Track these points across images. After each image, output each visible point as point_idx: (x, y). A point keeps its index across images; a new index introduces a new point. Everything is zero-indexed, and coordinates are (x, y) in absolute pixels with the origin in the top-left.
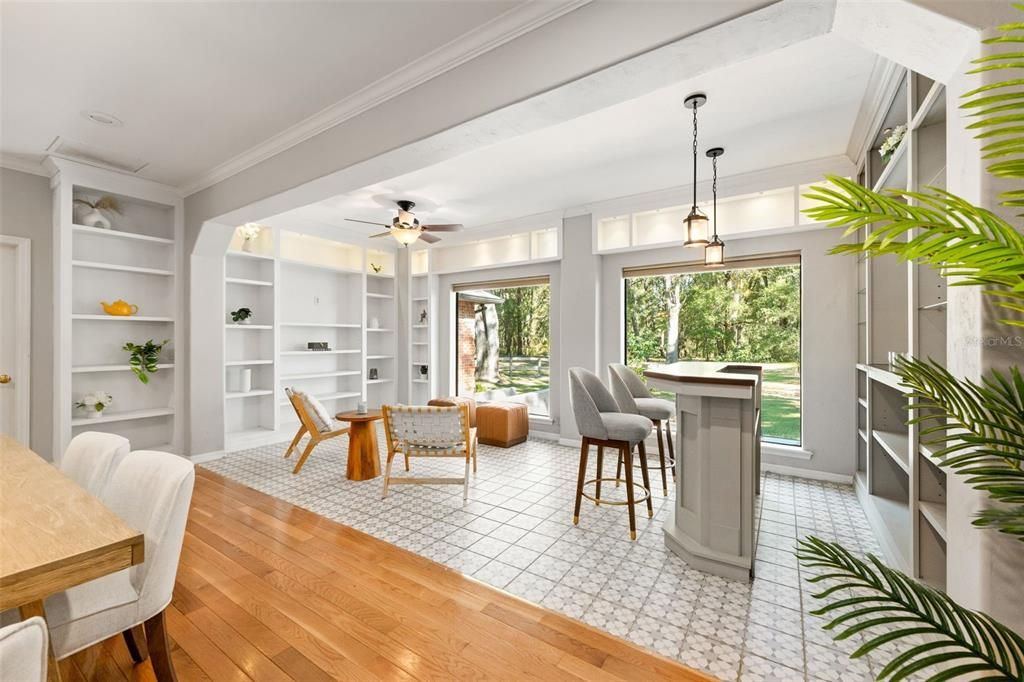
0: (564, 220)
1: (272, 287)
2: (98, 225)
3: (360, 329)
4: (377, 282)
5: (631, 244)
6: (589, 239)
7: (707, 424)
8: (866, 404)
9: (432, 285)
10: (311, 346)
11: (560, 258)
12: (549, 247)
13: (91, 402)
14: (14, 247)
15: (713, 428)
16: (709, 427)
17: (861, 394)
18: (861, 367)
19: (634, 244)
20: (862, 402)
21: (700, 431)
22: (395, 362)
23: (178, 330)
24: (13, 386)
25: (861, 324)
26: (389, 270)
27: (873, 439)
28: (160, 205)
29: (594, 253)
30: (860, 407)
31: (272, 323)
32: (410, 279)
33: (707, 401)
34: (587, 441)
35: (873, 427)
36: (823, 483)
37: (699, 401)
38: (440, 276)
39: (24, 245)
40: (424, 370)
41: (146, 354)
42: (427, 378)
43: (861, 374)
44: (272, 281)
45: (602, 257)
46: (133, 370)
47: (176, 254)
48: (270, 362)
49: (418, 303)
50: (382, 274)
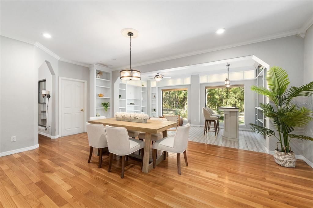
0: (192, 76)
1: (125, 90)
2: (99, 78)
3: (140, 100)
4: (143, 89)
5: (208, 81)
6: (198, 80)
7: (230, 116)
8: (257, 114)
9: (157, 89)
10: (131, 104)
11: (191, 84)
12: (188, 81)
13: (98, 115)
14: (84, 82)
15: (232, 117)
16: (231, 116)
17: (256, 113)
18: (256, 107)
19: (209, 82)
20: (256, 114)
21: (229, 117)
22: (147, 108)
23: (111, 99)
24: (84, 111)
25: (256, 99)
26: (145, 86)
27: (258, 121)
28: (106, 72)
29: (199, 83)
30: (256, 115)
31: (125, 99)
32: (151, 88)
33: (230, 112)
34: (207, 121)
35: (258, 118)
36: (249, 131)
37: (229, 112)
38: (158, 87)
39: (86, 82)
40: (154, 110)
41: (105, 105)
42: (155, 112)
43: (256, 109)
44: (125, 89)
45: (201, 84)
46: (104, 108)
47: (111, 83)
48: (125, 107)
49: (153, 94)
50: (144, 86)
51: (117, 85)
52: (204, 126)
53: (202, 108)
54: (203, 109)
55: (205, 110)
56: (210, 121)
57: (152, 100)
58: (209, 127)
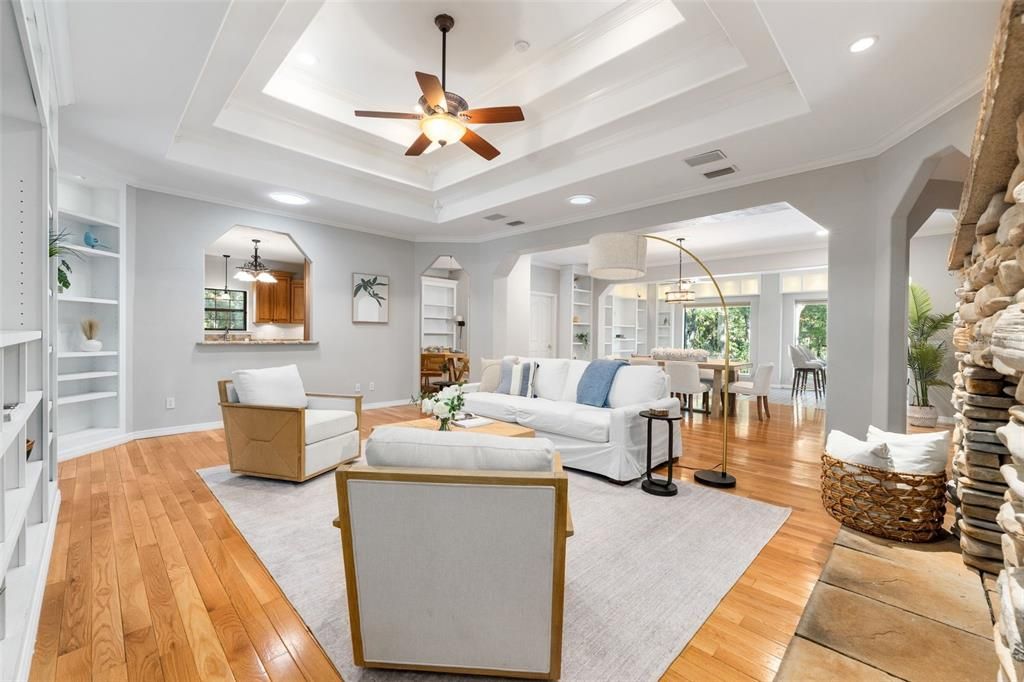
0: (762, 276)
2: (577, 287)
3: (634, 328)
4: (640, 302)
5: (802, 288)
6: (778, 286)
10: (618, 336)
11: (760, 294)
12: (752, 288)
14: (551, 297)
23: (593, 328)
24: (551, 349)
26: (645, 297)
29: (781, 292)
31: (612, 325)
34: (798, 371)
39: (555, 296)
41: (581, 337)
44: (612, 307)
45: (784, 294)
46: (581, 344)
47: (594, 298)
48: (611, 342)
49: (660, 314)
50: (641, 298)
51: (602, 299)
52: (791, 387)
53: (789, 349)
54: (792, 348)
55: (793, 351)
56: (806, 371)
57: (660, 329)
58: (804, 387)
